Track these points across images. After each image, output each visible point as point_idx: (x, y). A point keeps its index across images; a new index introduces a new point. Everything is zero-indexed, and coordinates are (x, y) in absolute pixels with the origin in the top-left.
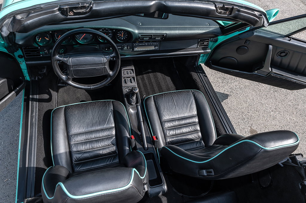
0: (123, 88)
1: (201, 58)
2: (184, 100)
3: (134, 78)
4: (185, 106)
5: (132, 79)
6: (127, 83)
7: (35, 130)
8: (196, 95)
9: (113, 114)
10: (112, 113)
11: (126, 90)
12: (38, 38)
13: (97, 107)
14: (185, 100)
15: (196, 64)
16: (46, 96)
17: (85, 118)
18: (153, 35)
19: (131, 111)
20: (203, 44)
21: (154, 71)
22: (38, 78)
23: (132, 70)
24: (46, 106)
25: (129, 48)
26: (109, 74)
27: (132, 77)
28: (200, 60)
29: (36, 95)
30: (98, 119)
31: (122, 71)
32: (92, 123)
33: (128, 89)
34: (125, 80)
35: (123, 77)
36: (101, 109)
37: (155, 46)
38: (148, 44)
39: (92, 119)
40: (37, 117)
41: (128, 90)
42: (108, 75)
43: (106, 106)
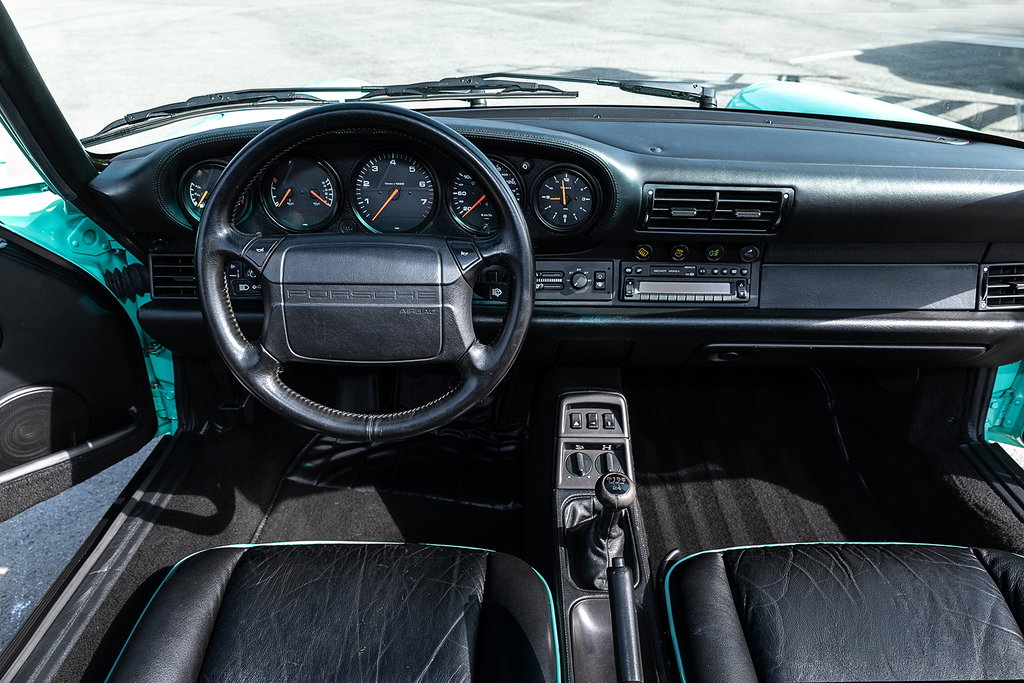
0: (559, 495)
1: (995, 406)
2: (932, 598)
3: (619, 450)
4: (948, 640)
5: (611, 457)
6: (580, 474)
7: (62, 647)
8: (1013, 576)
9: (473, 627)
10: (474, 617)
11: (574, 512)
12: (196, 190)
13: (401, 569)
14: (938, 598)
15: (972, 434)
16: (204, 506)
17: (318, 620)
18: (724, 194)
19: (580, 622)
20: (1013, 290)
21: (736, 471)
22: (211, 430)
23: (616, 409)
24: (182, 546)
25: (600, 284)
26: (467, 355)
27: (614, 446)
28: (991, 418)
29: (165, 491)
30: (387, 640)
31: (565, 412)
32: (346, 657)
33: (586, 503)
34: (574, 458)
35: (563, 441)
36: (416, 581)
37: (734, 288)
38: (695, 271)
39: (353, 630)
40: (111, 584)
41: (586, 508)
42: (465, 364)
43: (450, 573)
